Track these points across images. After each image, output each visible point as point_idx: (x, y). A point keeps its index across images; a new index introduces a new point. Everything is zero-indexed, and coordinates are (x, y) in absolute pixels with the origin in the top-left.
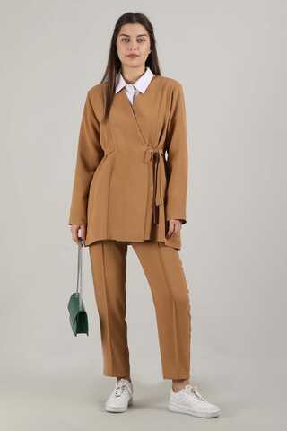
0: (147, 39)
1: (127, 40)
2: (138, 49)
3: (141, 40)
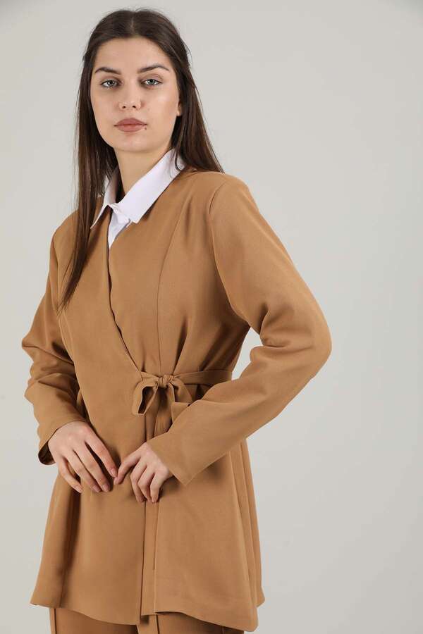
0: (169, 77)
1: (115, 83)
2: (143, 104)
3: (151, 81)
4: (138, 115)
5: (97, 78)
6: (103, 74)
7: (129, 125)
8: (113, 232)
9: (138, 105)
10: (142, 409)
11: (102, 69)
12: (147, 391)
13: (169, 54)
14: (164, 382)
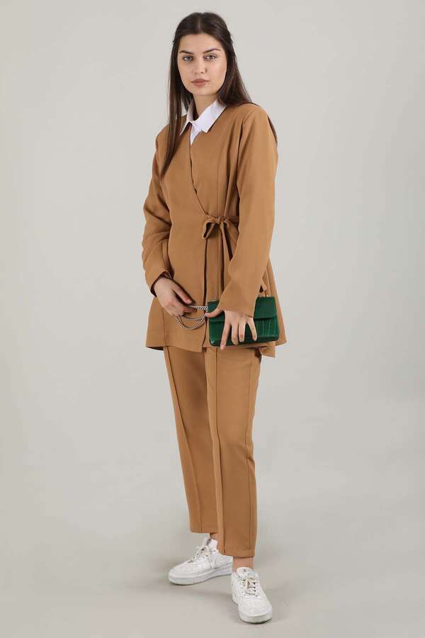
0: (221, 54)
1: (190, 58)
2: (206, 71)
3: (211, 56)
4: (204, 77)
5: (180, 56)
6: (184, 54)
7: (199, 82)
8: (193, 136)
9: (204, 71)
10: (205, 236)
11: (183, 51)
12: (209, 225)
13: (220, 41)
14: (218, 221)
